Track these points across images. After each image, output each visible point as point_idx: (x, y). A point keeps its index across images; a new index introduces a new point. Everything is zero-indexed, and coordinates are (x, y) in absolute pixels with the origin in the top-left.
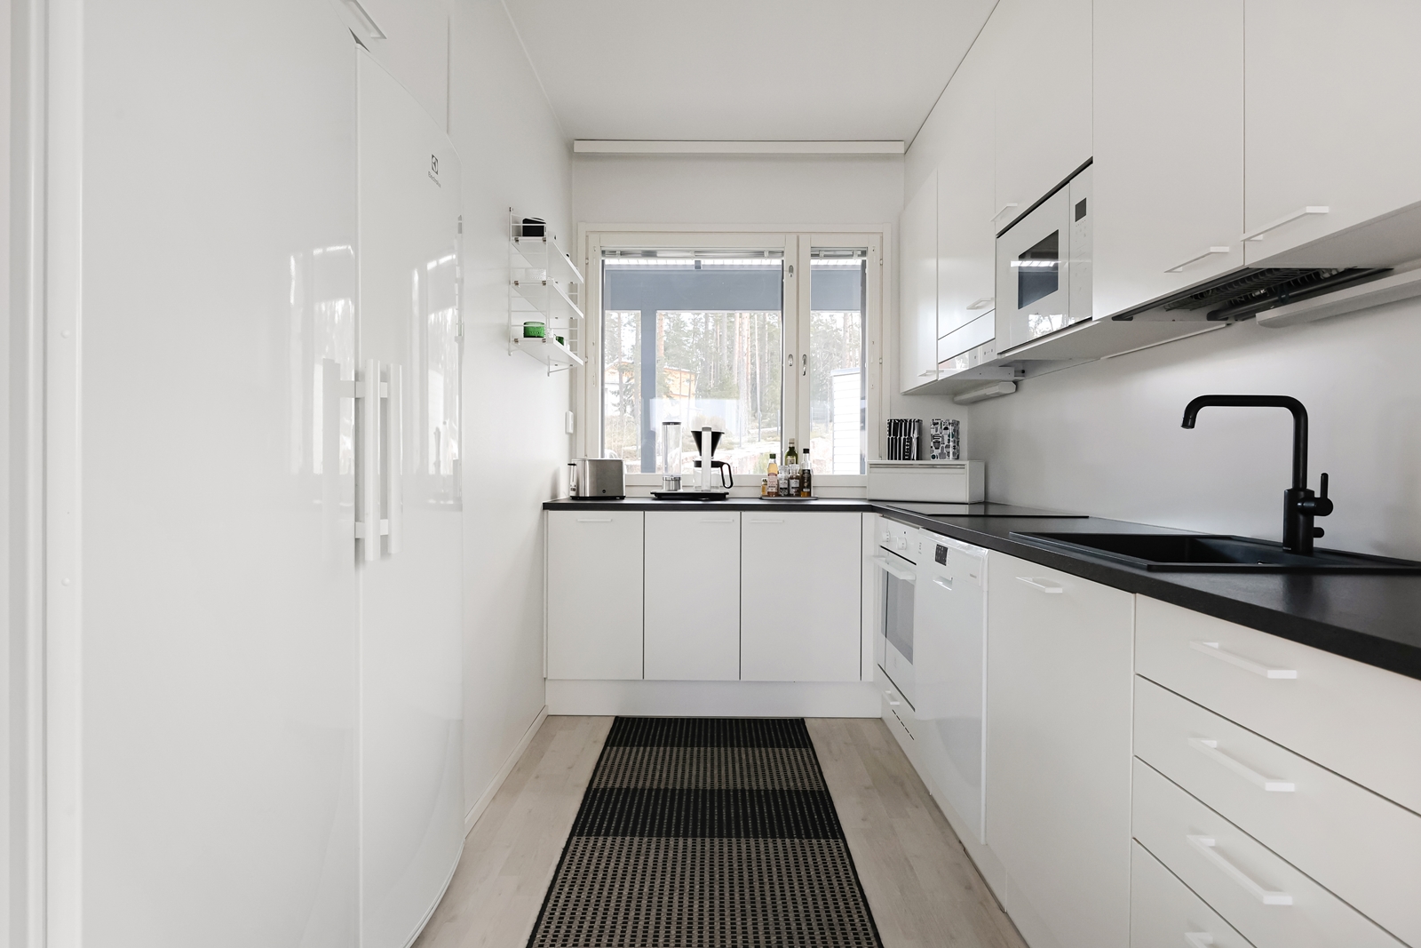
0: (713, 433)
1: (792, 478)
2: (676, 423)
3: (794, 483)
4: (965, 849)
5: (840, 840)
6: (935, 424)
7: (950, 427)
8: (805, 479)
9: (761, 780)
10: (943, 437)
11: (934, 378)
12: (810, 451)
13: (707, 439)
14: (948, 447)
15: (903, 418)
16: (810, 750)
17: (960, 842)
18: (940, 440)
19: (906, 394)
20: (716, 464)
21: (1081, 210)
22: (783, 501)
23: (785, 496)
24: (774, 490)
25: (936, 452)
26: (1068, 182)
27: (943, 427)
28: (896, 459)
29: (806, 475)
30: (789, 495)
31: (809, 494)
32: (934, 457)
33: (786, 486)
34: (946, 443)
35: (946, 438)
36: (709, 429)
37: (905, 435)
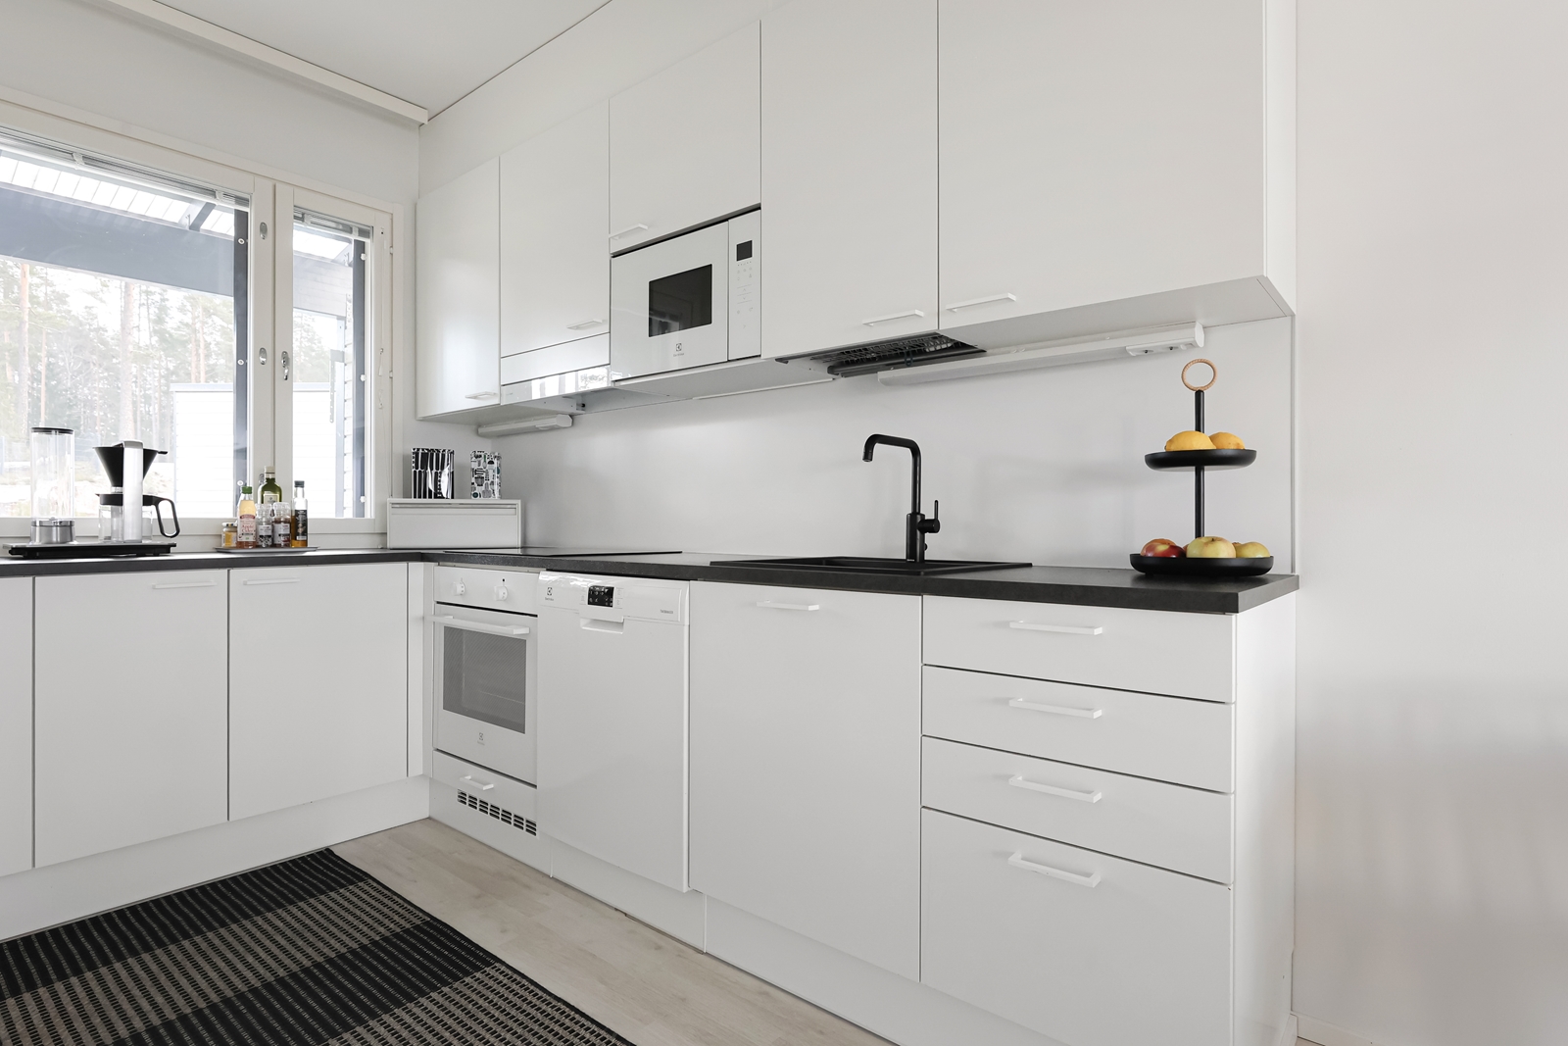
0: (145, 450)
1: (278, 522)
2: (63, 431)
3: (283, 529)
4: (626, 914)
5: (497, 964)
6: (477, 457)
7: (495, 461)
8: (298, 523)
9: (332, 942)
10: (487, 473)
11: (495, 401)
12: (305, 485)
13: (132, 460)
14: (492, 483)
15: (434, 448)
16: (370, 881)
17: (616, 910)
18: (484, 475)
19: (425, 419)
20: (149, 500)
21: (744, 251)
22: (265, 552)
23: (267, 546)
24: (251, 539)
25: (479, 490)
26: (727, 220)
27: (488, 461)
28: (420, 497)
29: (300, 517)
30: (274, 545)
31: (305, 543)
32: (475, 495)
33: (270, 533)
34: (491, 480)
35: (491, 473)
36: (138, 445)
37: (437, 469)
